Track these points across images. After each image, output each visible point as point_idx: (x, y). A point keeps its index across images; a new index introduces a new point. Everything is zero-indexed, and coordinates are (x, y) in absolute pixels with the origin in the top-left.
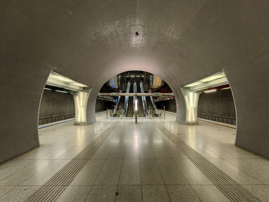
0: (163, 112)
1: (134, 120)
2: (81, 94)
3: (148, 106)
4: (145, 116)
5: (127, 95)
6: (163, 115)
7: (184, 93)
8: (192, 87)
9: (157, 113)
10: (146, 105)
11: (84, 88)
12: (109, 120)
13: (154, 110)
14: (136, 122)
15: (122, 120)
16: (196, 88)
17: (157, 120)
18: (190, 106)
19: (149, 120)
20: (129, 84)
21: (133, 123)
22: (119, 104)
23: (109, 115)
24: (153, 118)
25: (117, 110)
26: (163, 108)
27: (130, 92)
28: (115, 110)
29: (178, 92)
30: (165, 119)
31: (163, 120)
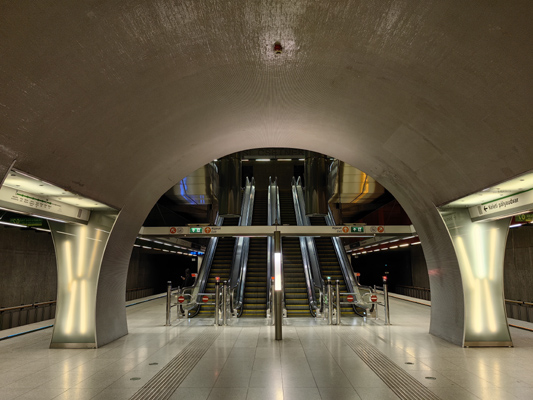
0: (380, 299)
1: (270, 330)
2: (83, 231)
3: (323, 275)
4: (312, 315)
5: (243, 233)
6: (380, 310)
7: (451, 226)
8: (478, 206)
9: (360, 302)
10: (317, 269)
11: (92, 212)
12: (174, 331)
13: (346, 288)
14: (279, 337)
15: (226, 330)
16: (489, 212)
17: (359, 328)
18: (475, 277)
19: (330, 329)
20: (250, 189)
21: (266, 339)
22: (212, 267)
23: (174, 310)
24: (344, 321)
25: (206, 289)
26: (380, 284)
27: (254, 223)
28: (196, 293)
29: (431, 222)
30: (387, 323)
31: (381, 330)
